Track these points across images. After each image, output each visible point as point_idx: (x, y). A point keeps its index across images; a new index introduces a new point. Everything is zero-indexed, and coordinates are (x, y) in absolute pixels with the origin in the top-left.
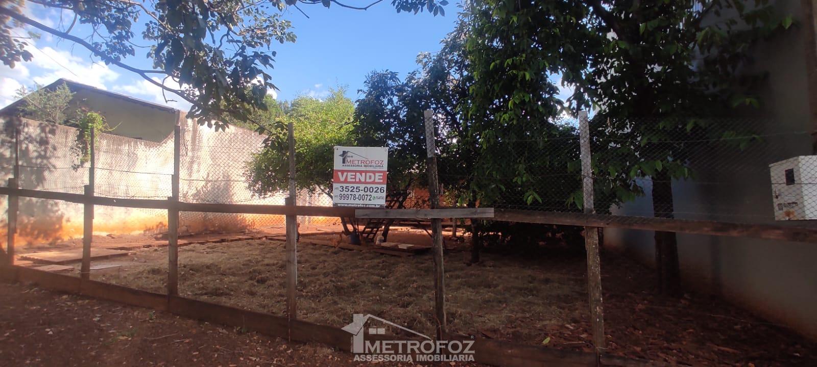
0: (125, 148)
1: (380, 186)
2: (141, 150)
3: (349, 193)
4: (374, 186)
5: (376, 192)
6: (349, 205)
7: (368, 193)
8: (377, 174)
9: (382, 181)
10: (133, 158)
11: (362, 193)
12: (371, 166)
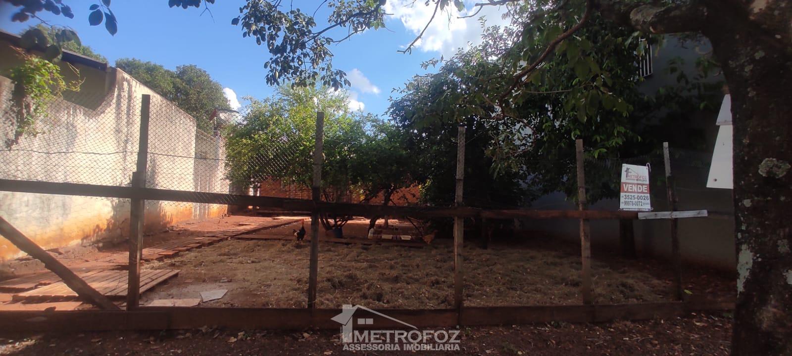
0: (64, 117)
1: (646, 195)
2: (80, 119)
3: (630, 200)
4: (643, 195)
5: (644, 199)
6: (630, 210)
7: (640, 200)
8: (644, 186)
9: (646, 191)
10: (71, 130)
11: (636, 200)
12: (640, 180)
